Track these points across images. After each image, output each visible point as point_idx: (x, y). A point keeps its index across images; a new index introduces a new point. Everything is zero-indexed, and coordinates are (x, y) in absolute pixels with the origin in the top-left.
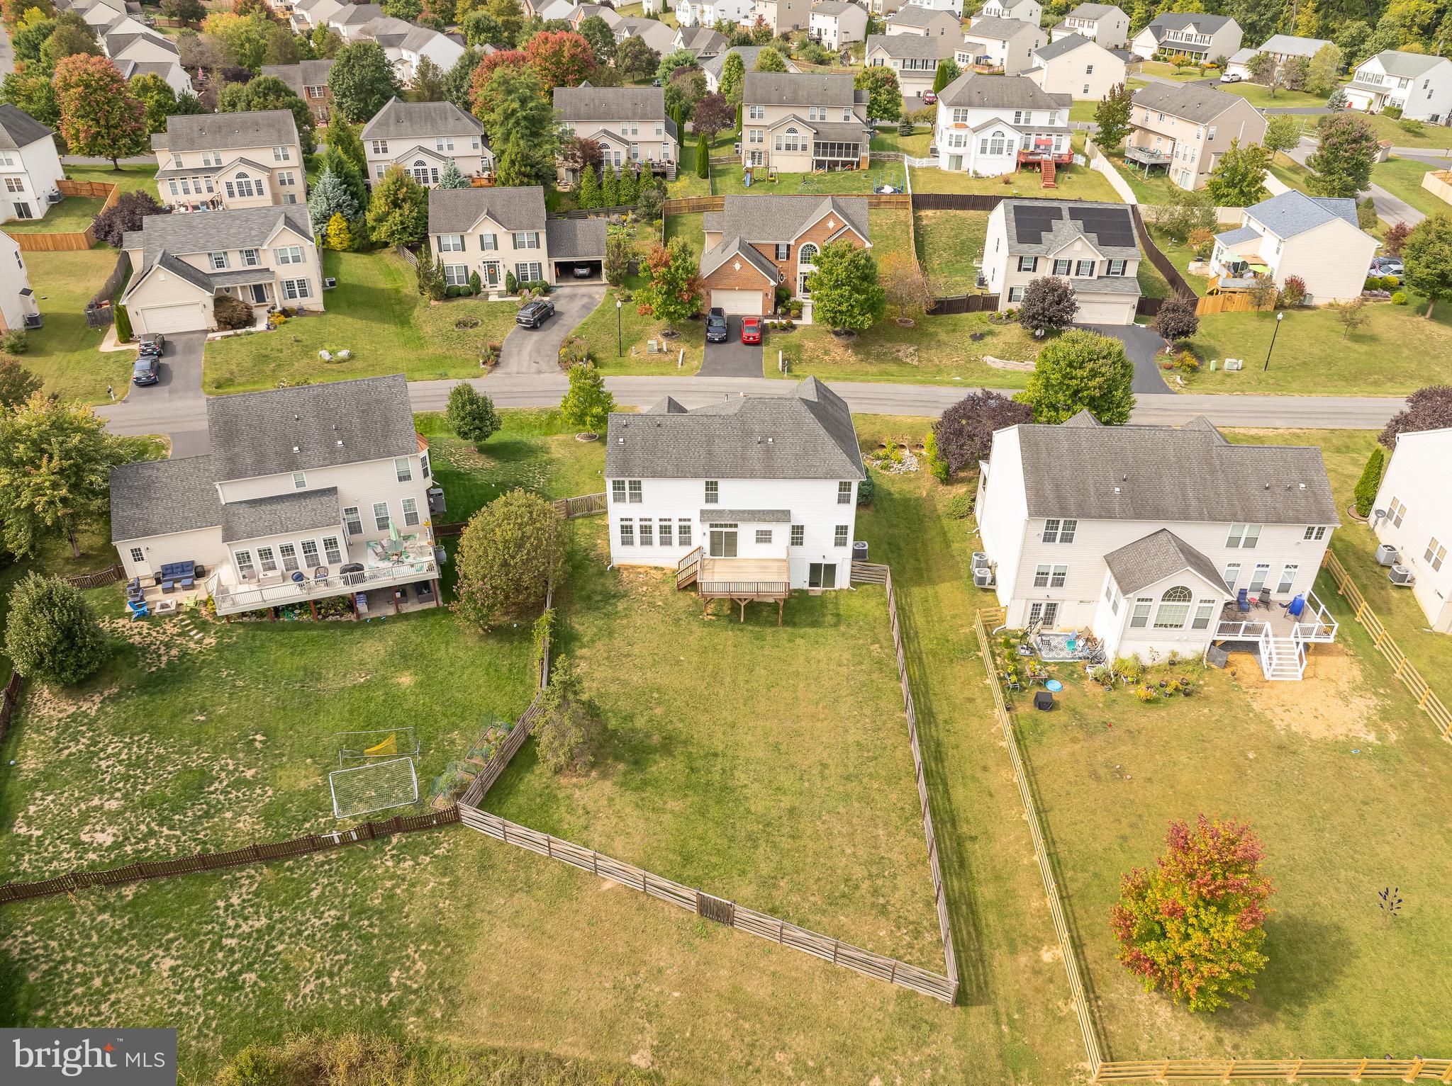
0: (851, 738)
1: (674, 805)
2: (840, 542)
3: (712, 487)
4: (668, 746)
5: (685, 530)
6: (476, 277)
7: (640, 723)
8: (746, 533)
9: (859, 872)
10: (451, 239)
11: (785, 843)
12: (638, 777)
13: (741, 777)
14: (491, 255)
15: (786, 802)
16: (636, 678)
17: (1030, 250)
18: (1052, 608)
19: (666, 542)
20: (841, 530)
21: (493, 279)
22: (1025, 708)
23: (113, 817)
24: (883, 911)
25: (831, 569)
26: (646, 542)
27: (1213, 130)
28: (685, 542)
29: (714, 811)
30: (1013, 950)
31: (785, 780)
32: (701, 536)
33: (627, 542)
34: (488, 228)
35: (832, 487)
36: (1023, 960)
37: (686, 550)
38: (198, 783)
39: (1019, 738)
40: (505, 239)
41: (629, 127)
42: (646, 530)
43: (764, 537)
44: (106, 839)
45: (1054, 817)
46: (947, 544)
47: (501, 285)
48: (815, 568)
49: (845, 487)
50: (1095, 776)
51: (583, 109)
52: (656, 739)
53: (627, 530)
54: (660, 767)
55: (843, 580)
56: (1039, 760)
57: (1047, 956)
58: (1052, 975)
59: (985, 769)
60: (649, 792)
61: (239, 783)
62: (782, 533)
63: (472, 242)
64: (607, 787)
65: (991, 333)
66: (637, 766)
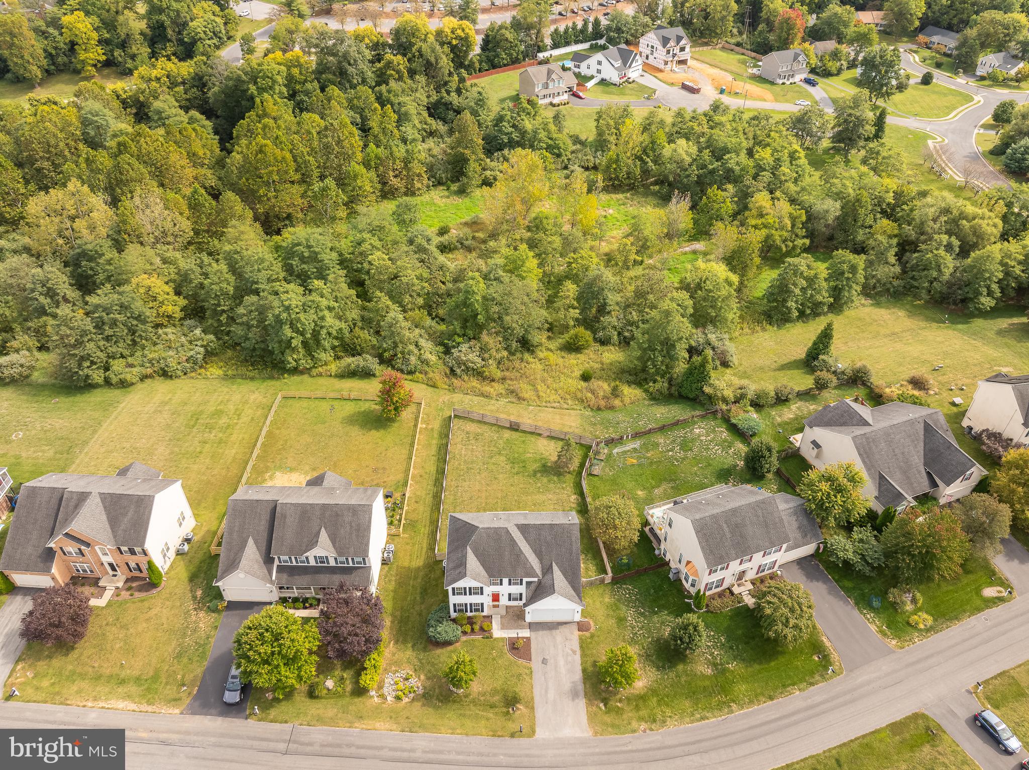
0: (468, 483)
1: (528, 455)
7: (545, 480)
9: (473, 442)
12: (543, 462)
22: (397, 496)
24: (468, 433)
30: (432, 429)
36: (430, 427)
39: (405, 484)
45: (405, 457)
50: (384, 469)
52: (539, 475)
54: (536, 466)
57: (424, 426)
58: (424, 422)
59: (421, 476)
60: (538, 457)
61: (671, 450)
66: (544, 466)
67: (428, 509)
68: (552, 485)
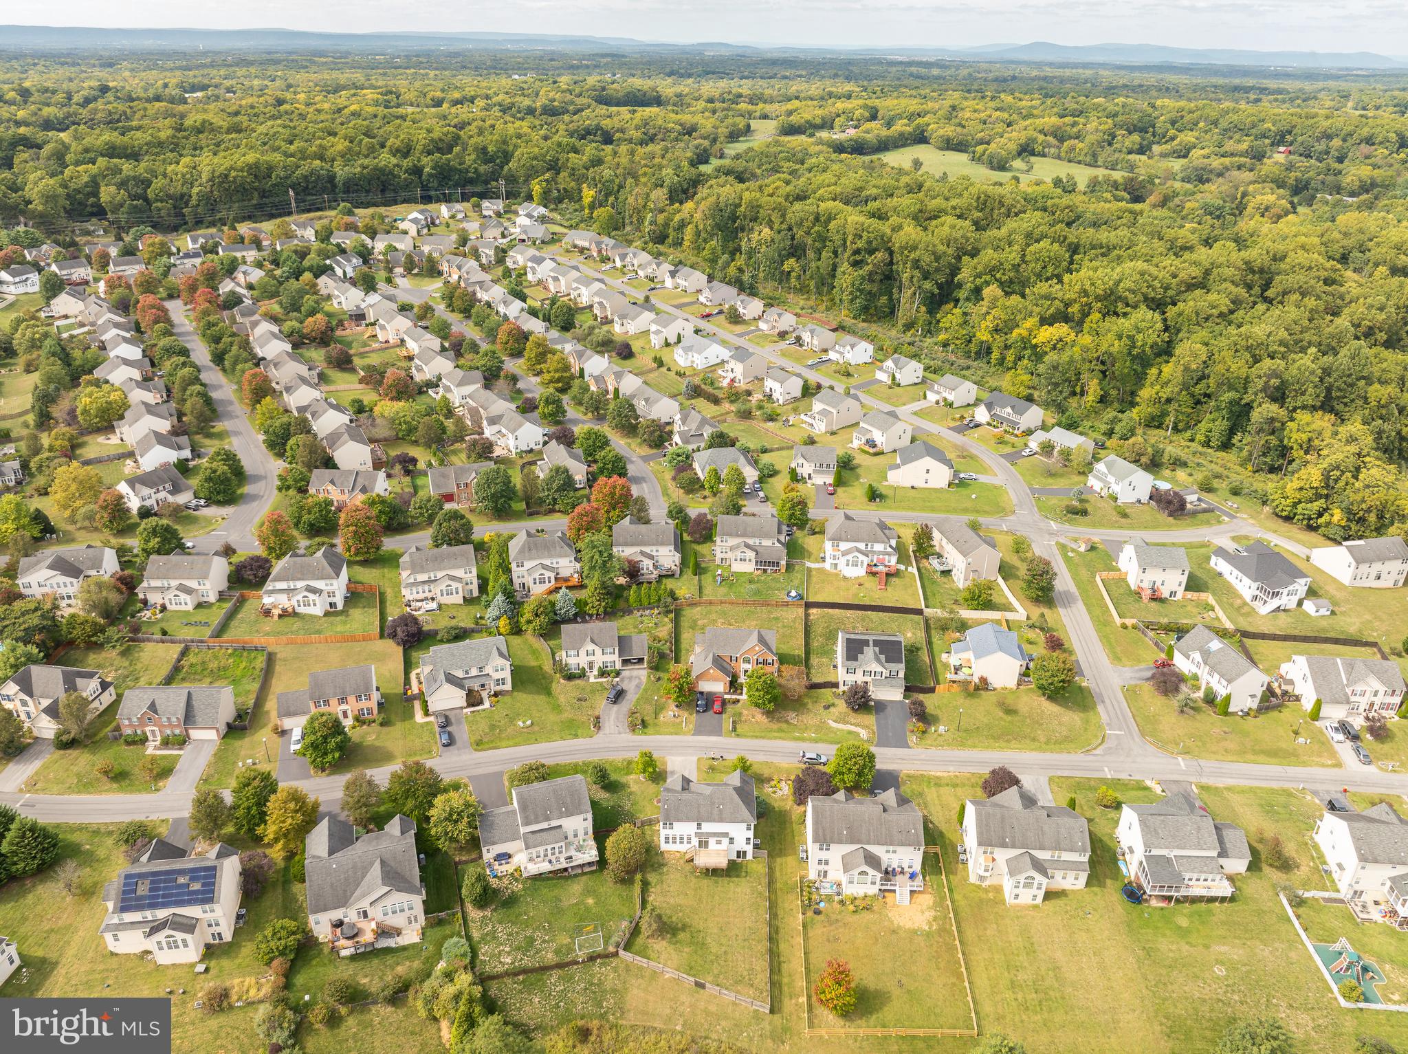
0: (747, 925)
1: (687, 949)
2: (748, 843)
3: (699, 825)
4: (684, 928)
5: (689, 839)
6: (584, 669)
7: (674, 919)
8: (712, 841)
9: (745, 972)
10: (572, 652)
11: (722, 963)
12: (675, 939)
13: (709, 940)
14: (591, 658)
15: (723, 949)
16: (672, 901)
17: (852, 664)
18: (826, 872)
19: (682, 843)
20: (748, 839)
21: (591, 668)
22: (810, 914)
23: (509, 953)
24: (752, 984)
25: (745, 853)
26: (674, 842)
27: (970, 560)
28: (689, 842)
29: (700, 952)
30: (789, 998)
31: (724, 941)
32: (695, 842)
33: (667, 842)
34: (591, 647)
35: (745, 825)
36: (791, 1000)
37: (689, 846)
38: (531, 941)
39: (804, 925)
40: (598, 651)
41: (654, 548)
42: (674, 838)
43: (719, 842)
44: (509, 960)
45: (811, 956)
46: (793, 836)
47: (595, 672)
48: (739, 852)
49: (749, 825)
50: (829, 941)
51: (629, 539)
52: (680, 925)
53: (667, 838)
54: (681, 936)
55: (749, 856)
56: (810, 935)
57: (798, 999)
58: (799, 1005)
60: (678, 945)
61: (544, 941)
62: (725, 841)
63: (582, 653)
64: (664, 943)
65: (833, 705)
66: (674, 935)
67: (780, 904)
68: (668, 912)
